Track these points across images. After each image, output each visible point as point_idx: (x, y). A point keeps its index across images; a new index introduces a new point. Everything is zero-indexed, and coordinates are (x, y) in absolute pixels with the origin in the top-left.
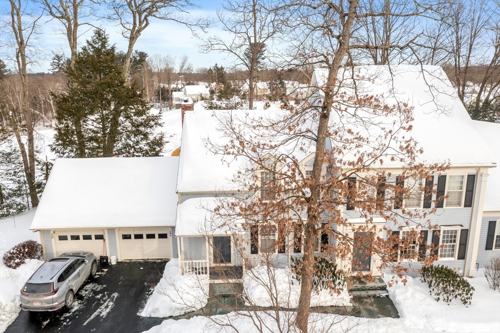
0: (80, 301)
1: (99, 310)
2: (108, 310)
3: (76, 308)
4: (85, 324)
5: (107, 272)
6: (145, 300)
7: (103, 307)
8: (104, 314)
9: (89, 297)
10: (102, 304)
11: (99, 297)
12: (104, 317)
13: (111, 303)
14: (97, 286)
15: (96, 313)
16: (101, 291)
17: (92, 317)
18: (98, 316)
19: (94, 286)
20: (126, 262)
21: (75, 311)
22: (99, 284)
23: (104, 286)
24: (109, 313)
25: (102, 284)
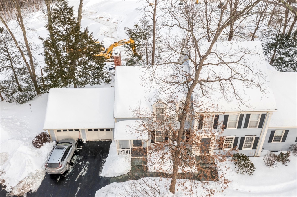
0: (72, 166)
1: (81, 172)
2: (85, 172)
3: (71, 171)
4: (76, 180)
5: (82, 148)
6: (102, 166)
7: (83, 170)
8: (84, 174)
9: (76, 164)
10: (82, 168)
11: (80, 164)
12: (84, 176)
13: (86, 168)
14: (79, 157)
15: (80, 174)
16: (81, 161)
17: (79, 176)
18: (81, 175)
19: (77, 157)
20: (91, 141)
21: (71, 172)
22: (79, 156)
23: (82, 157)
24: (86, 174)
25: (81, 156)
